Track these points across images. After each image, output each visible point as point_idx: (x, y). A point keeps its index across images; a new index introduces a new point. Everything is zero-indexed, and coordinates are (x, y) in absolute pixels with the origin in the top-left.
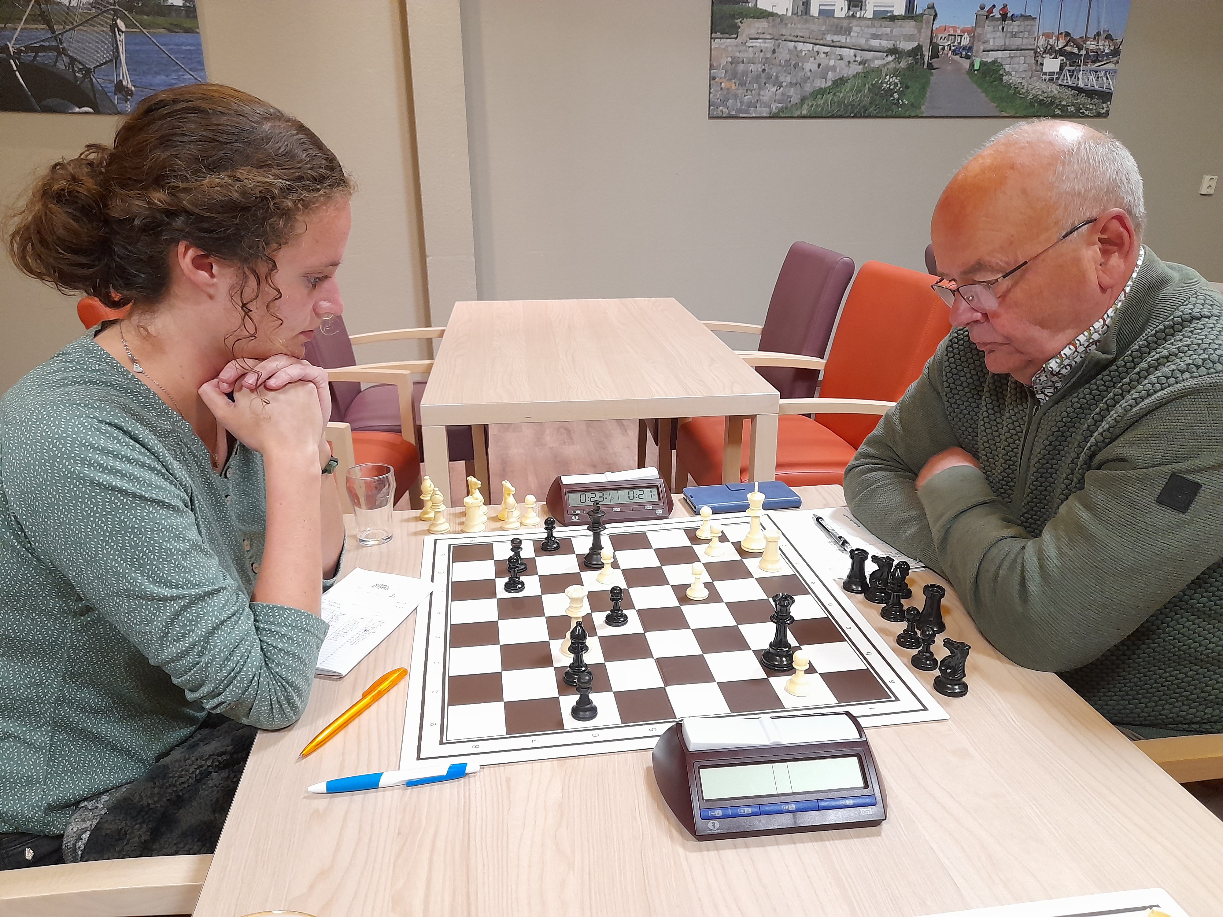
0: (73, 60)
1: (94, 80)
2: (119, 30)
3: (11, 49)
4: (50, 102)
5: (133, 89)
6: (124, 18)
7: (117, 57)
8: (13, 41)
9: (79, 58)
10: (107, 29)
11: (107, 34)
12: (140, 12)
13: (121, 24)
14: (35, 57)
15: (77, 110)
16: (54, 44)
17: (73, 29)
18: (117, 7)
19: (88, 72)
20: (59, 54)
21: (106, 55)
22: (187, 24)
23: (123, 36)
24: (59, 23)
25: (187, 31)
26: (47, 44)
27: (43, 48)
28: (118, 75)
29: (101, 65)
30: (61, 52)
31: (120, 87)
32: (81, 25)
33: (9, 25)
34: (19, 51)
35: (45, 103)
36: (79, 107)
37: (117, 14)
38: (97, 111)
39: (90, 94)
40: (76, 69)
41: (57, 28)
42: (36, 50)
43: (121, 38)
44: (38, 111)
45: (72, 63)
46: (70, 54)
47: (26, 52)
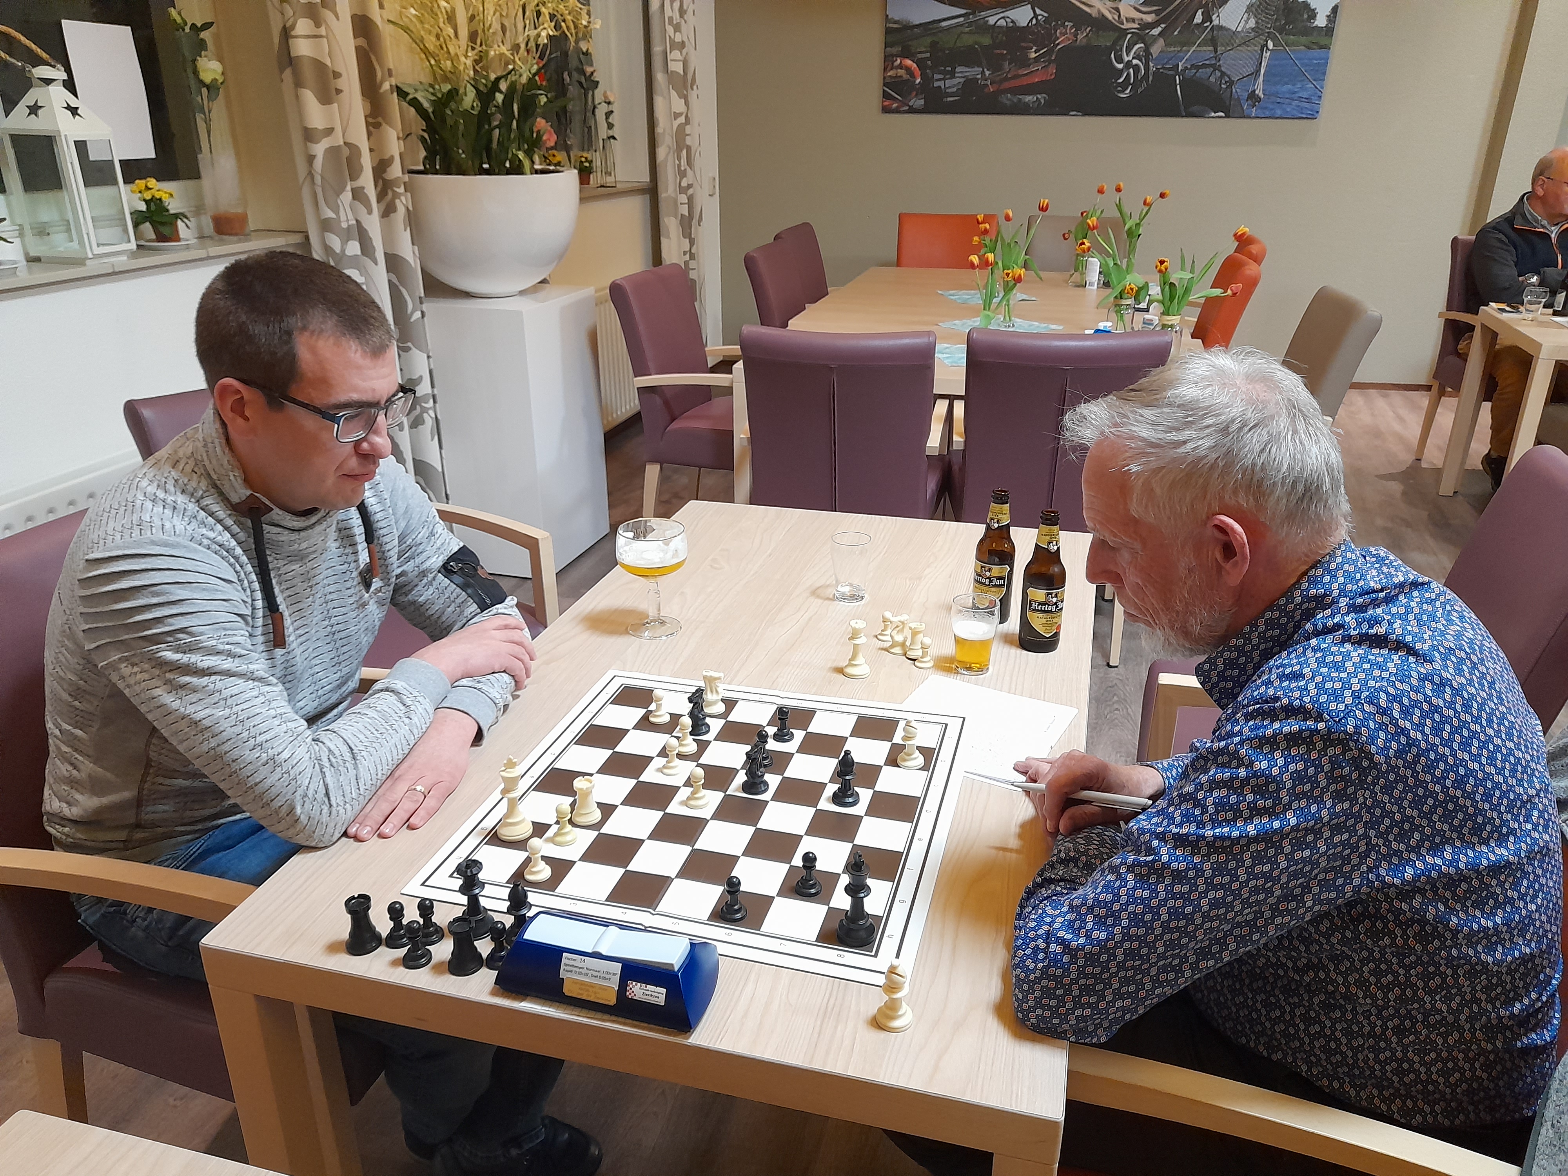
0: (1223, 74)
1: (1234, 90)
2: (1267, 49)
3: (1180, 68)
4: (1195, 108)
5: (1262, 97)
6: (1274, 39)
7: (1258, 71)
9: (1228, 73)
10: (1258, 48)
12: (1289, 33)
13: (1270, 44)
14: (1196, 73)
15: (1213, 114)
18: (1272, 30)
19: (1231, 83)
20: (1215, 70)
22: (1323, 41)
24: (1222, 45)
25: (1321, 47)
27: (1204, 66)
30: (1215, 67)
31: (1252, 96)
32: (1239, 46)
33: (1184, 48)
34: (1185, 69)
35: (1191, 110)
36: (1215, 113)
37: (1270, 36)
38: (1227, 116)
39: (1228, 103)
40: (1223, 81)
41: (1220, 49)
42: (1198, 68)
43: (1267, 55)
44: (1182, 117)
45: (1221, 77)
46: (1223, 69)
47: (1190, 69)
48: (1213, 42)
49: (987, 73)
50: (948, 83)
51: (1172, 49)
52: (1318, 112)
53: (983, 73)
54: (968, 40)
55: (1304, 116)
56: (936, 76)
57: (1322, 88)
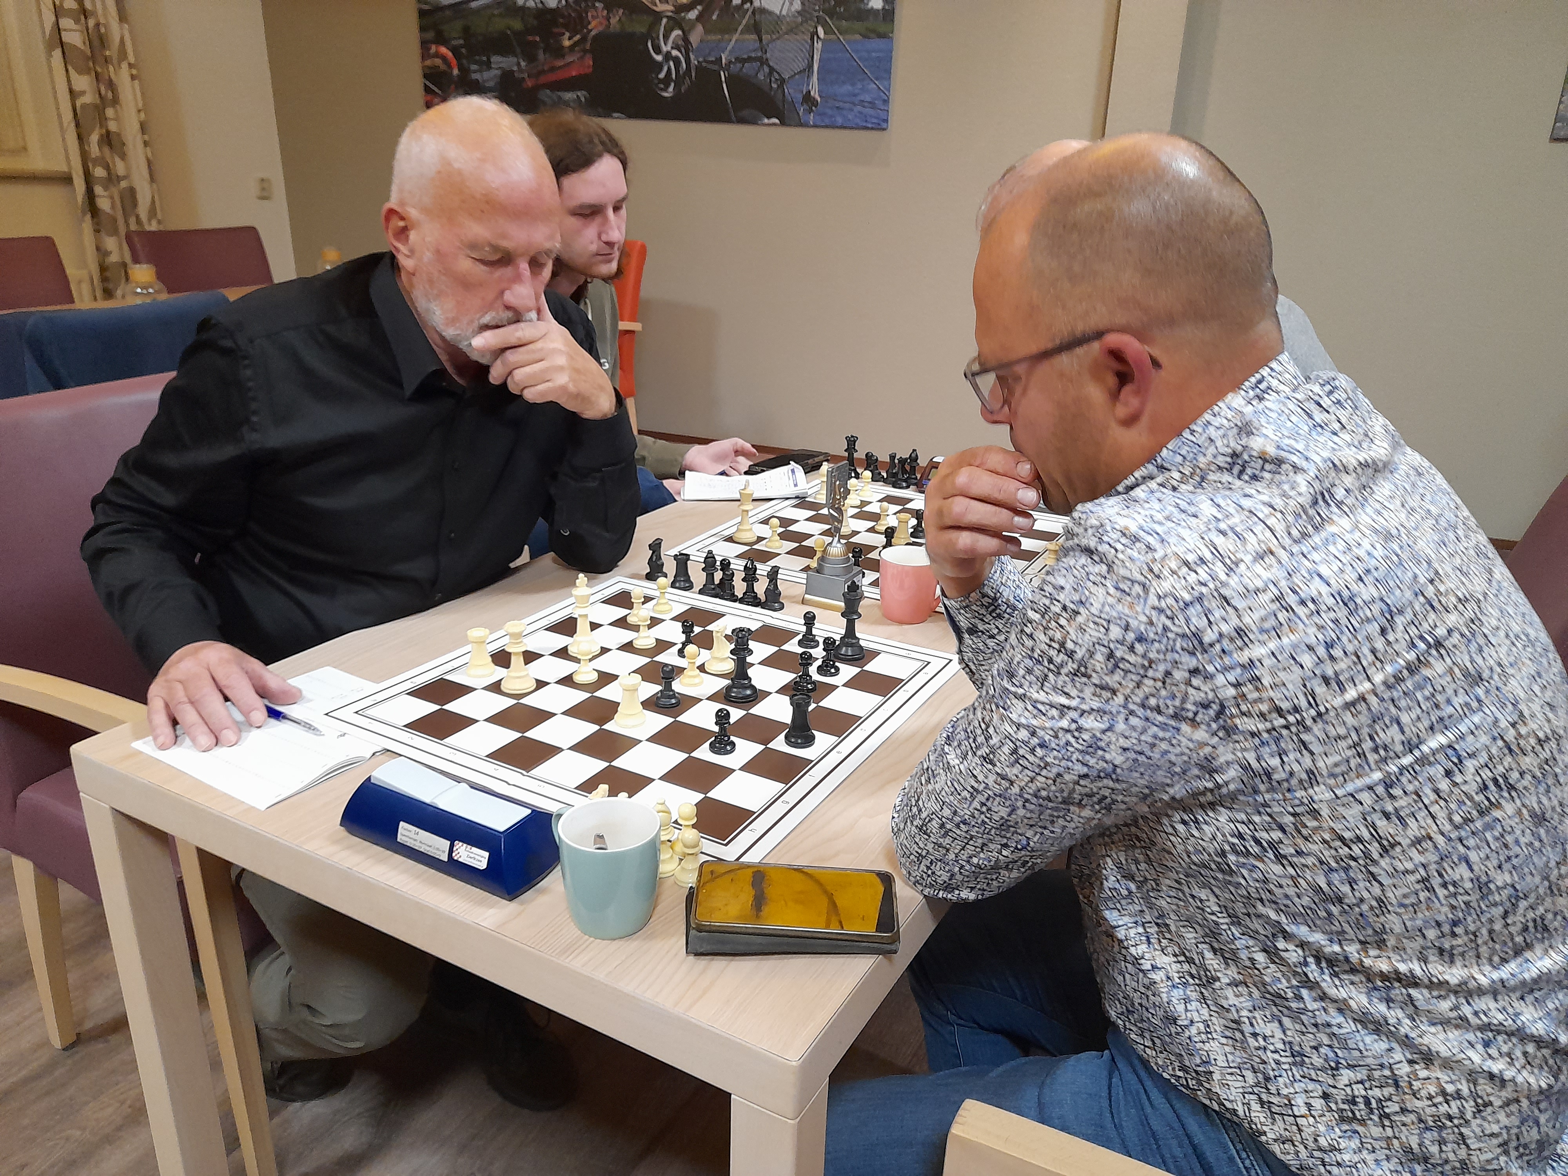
0: (772, 69)
1: (786, 91)
2: (818, 37)
3: (724, 61)
4: (746, 113)
5: (819, 100)
6: (825, 26)
7: (810, 66)
8: (727, 52)
10: (808, 38)
11: (807, 42)
12: (841, 17)
13: (821, 32)
14: (741, 69)
15: (766, 121)
16: (759, 54)
17: (778, 39)
18: (820, 14)
19: (783, 81)
20: (762, 64)
21: (802, 65)
22: (882, 29)
23: (820, 43)
24: (767, 33)
25: (881, 36)
26: (753, 55)
27: (750, 59)
28: (808, 85)
29: (795, 74)
30: (763, 62)
31: (808, 98)
32: (786, 33)
33: (727, 36)
34: (730, 62)
35: (741, 114)
36: (768, 118)
37: (820, 21)
38: (783, 123)
39: (780, 105)
40: (773, 79)
41: (765, 38)
42: (743, 61)
43: (818, 46)
44: (733, 122)
45: (771, 73)
46: (771, 64)
47: (734, 63)
48: (756, 28)
49: (523, 64)
50: (486, 75)
51: (714, 37)
52: (886, 121)
53: (519, 64)
54: (500, 24)
55: (870, 126)
56: (474, 67)
57: (889, 91)
